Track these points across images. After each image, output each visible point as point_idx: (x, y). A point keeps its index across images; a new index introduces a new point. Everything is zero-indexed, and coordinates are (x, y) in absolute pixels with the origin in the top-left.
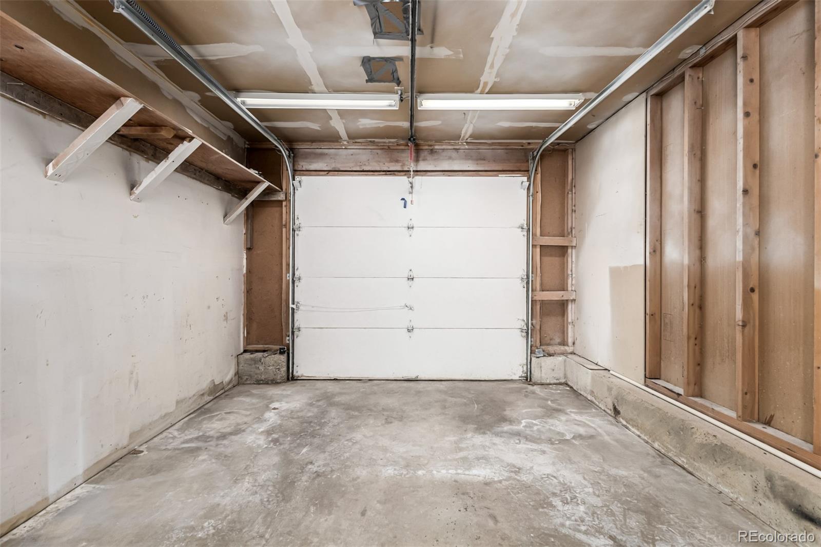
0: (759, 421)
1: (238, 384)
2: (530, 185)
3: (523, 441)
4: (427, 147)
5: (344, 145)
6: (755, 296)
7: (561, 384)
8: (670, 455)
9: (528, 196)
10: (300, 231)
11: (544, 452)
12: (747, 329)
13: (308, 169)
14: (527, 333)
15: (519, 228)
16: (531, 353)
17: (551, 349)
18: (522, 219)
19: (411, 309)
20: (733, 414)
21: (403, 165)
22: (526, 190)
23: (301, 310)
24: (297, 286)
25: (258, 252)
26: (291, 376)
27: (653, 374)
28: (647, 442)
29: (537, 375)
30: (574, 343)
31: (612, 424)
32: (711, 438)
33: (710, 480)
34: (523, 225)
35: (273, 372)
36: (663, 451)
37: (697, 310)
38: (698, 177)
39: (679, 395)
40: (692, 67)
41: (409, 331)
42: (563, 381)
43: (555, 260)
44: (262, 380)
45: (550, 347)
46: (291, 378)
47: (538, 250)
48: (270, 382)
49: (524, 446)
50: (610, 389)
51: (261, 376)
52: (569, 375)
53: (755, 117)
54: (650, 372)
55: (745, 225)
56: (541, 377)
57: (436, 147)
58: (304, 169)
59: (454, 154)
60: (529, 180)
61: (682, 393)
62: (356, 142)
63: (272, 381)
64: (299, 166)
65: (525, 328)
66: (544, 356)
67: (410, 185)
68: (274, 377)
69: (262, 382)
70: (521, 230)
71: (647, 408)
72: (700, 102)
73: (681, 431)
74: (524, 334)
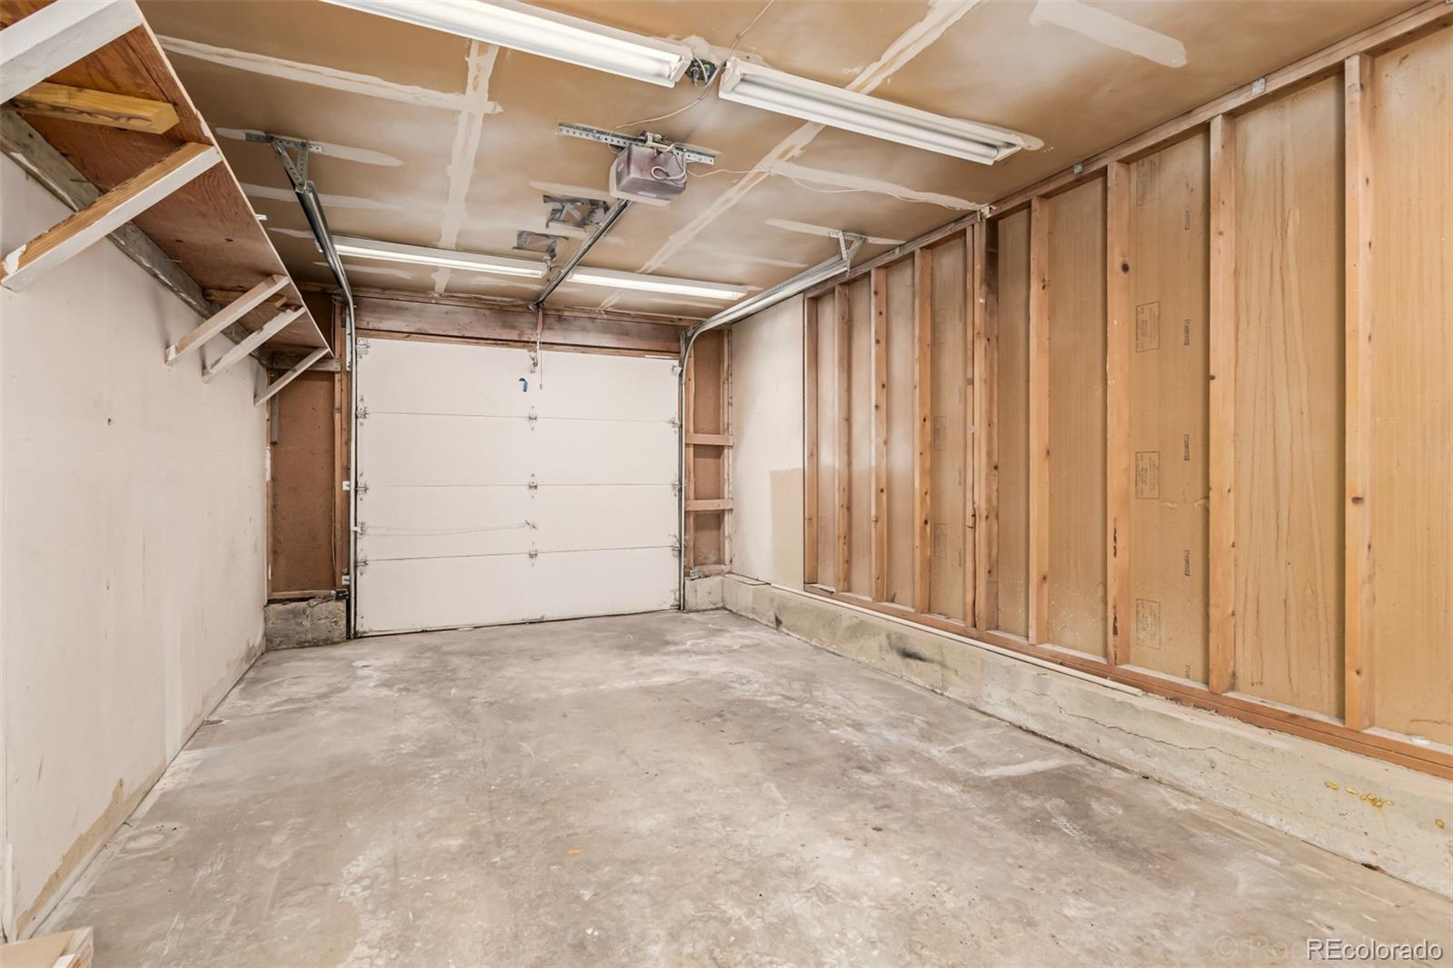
0: (887, 601)
1: (268, 650)
2: (682, 371)
3: (693, 655)
4: (553, 312)
5: (434, 298)
6: (884, 496)
7: (717, 609)
8: (825, 647)
9: (680, 384)
10: (365, 417)
11: (715, 660)
12: (879, 523)
13: (377, 328)
14: (680, 551)
15: (669, 423)
16: (685, 576)
17: (706, 569)
18: (674, 413)
19: (534, 527)
20: (869, 599)
21: (521, 334)
22: (678, 376)
23: (368, 535)
24: (361, 499)
25: (289, 448)
26: (352, 632)
27: (810, 581)
28: (806, 642)
29: (691, 601)
30: (731, 561)
31: (775, 634)
32: (855, 619)
33: (853, 656)
34: (675, 420)
35: (327, 627)
36: (818, 645)
37: (846, 511)
38: (846, 387)
39: (832, 592)
40: (841, 284)
41: (532, 556)
42: (720, 605)
43: (710, 462)
44: (308, 641)
45: (705, 567)
46: (352, 635)
47: (692, 449)
48: (321, 643)
49: (694, 658)
50: (772, 600)
51: (306, 635)
52: (727, 596)
53: (883, 343)
54: (809, 577)
55: (877, 435)
56: (696, 603)
57: (566, 314)
58: (371, 327)
59: (589, 324)
60: (681, 364)
61: (834, 590)
62: (453, 296)
63: (327, 639)
64: (362, 323)
65: (678, 545)
66: (700, 577)
67: (532, 362)
68: (329, 635)
69: (307, 644)
70: (671, 425)
71: (806, 610)
72: (847, 317)
73: (831, 621)
74: (676, 553)
